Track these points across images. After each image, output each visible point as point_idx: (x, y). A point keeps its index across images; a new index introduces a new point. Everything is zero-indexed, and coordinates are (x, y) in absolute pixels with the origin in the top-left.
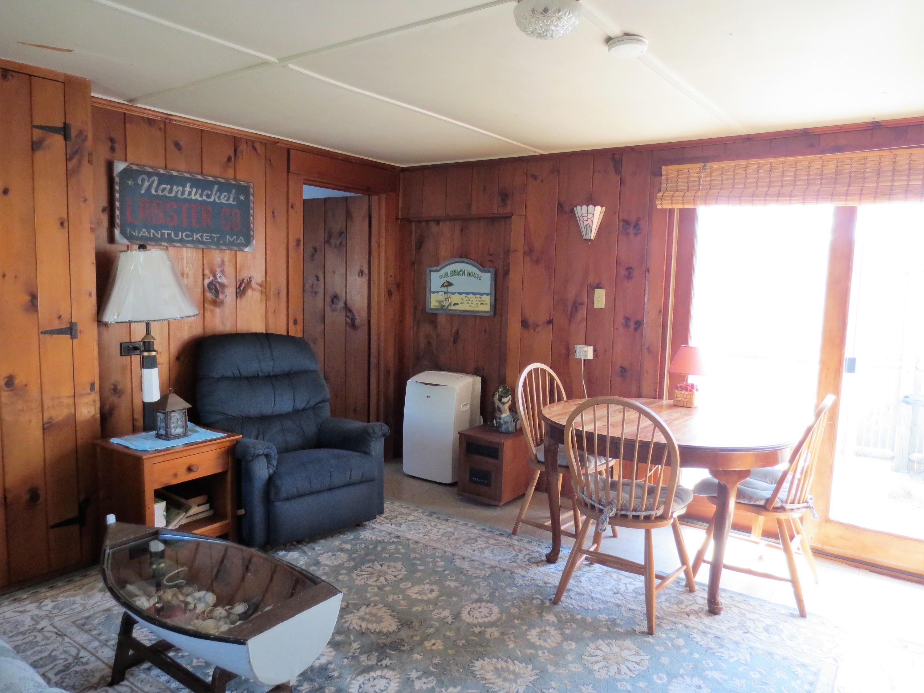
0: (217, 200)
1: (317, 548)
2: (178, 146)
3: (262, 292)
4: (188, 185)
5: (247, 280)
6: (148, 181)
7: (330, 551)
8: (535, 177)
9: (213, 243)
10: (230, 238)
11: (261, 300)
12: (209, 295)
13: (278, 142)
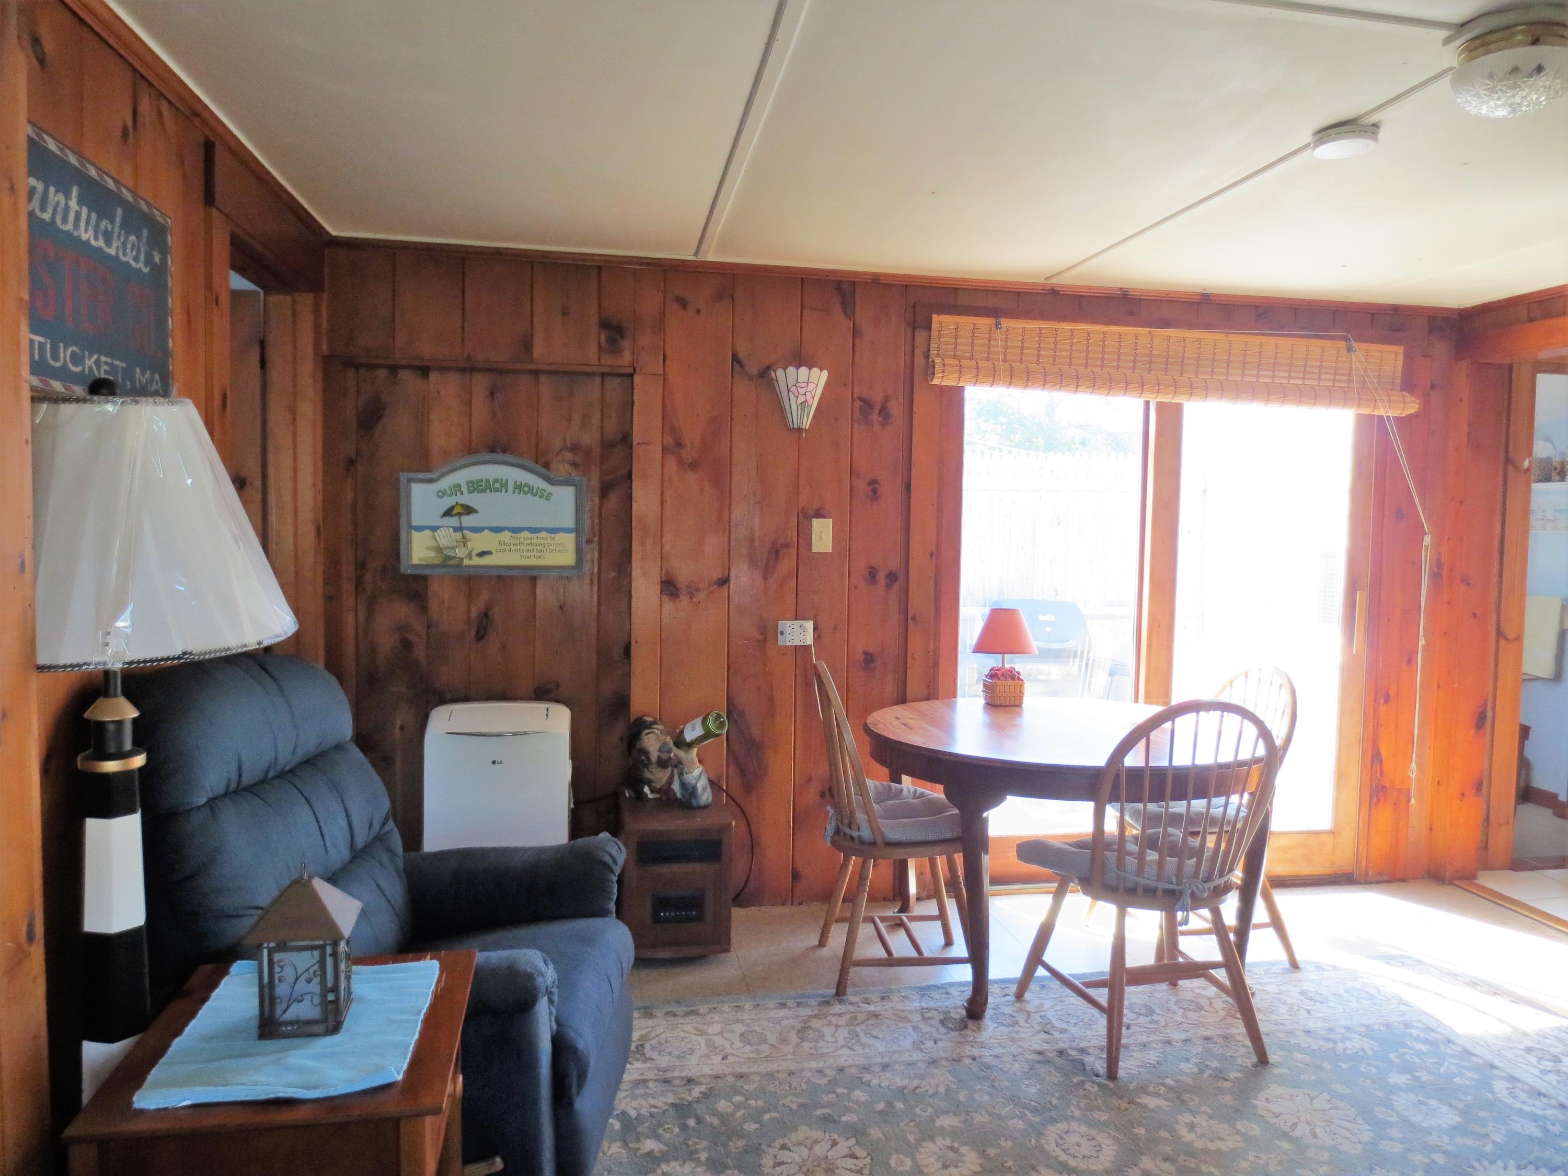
0: (121, 255)
4: (75, 192)
8: (683, 303)
13: (198, 115)
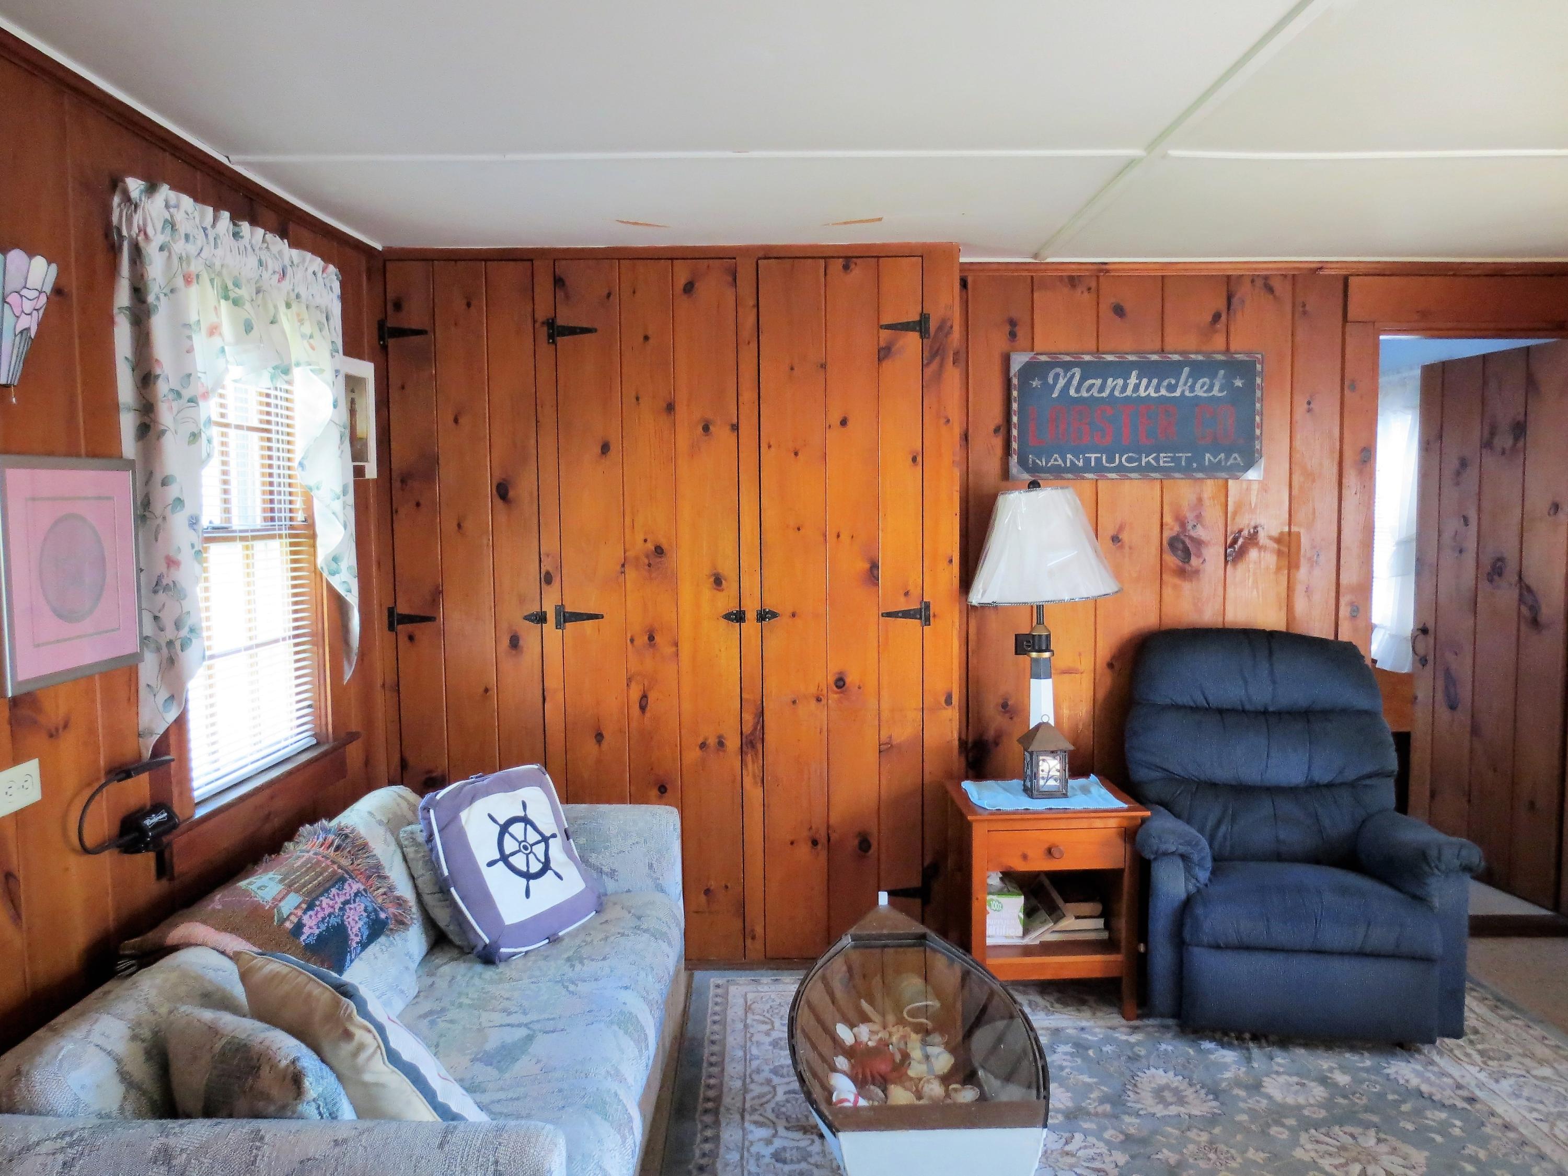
0: (1187, 393)
1: (1279, 1060)
2: (1119, 311)
3: (1279, 553)
4: (1134, 374)
5: (1249, 532)
6: (1065, 375)
7: (1297, 1074)
9: (1178, 469)
10: (1212, 458)
11: (1278, 569)
12: (1172, 560)
13: (1321, 268)
